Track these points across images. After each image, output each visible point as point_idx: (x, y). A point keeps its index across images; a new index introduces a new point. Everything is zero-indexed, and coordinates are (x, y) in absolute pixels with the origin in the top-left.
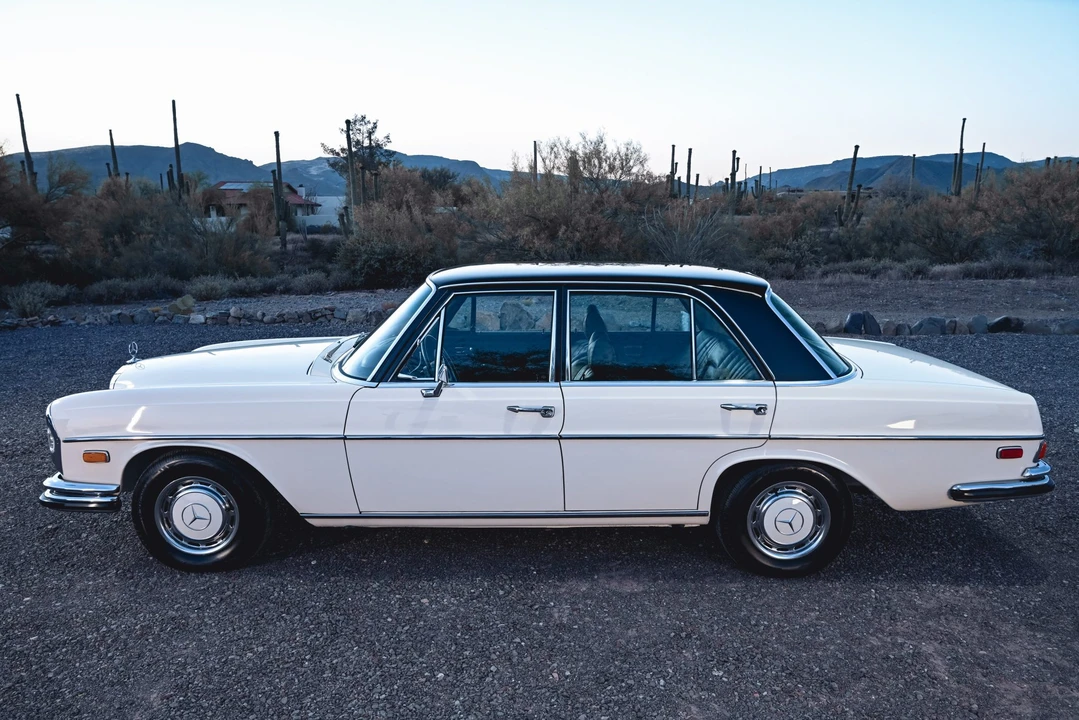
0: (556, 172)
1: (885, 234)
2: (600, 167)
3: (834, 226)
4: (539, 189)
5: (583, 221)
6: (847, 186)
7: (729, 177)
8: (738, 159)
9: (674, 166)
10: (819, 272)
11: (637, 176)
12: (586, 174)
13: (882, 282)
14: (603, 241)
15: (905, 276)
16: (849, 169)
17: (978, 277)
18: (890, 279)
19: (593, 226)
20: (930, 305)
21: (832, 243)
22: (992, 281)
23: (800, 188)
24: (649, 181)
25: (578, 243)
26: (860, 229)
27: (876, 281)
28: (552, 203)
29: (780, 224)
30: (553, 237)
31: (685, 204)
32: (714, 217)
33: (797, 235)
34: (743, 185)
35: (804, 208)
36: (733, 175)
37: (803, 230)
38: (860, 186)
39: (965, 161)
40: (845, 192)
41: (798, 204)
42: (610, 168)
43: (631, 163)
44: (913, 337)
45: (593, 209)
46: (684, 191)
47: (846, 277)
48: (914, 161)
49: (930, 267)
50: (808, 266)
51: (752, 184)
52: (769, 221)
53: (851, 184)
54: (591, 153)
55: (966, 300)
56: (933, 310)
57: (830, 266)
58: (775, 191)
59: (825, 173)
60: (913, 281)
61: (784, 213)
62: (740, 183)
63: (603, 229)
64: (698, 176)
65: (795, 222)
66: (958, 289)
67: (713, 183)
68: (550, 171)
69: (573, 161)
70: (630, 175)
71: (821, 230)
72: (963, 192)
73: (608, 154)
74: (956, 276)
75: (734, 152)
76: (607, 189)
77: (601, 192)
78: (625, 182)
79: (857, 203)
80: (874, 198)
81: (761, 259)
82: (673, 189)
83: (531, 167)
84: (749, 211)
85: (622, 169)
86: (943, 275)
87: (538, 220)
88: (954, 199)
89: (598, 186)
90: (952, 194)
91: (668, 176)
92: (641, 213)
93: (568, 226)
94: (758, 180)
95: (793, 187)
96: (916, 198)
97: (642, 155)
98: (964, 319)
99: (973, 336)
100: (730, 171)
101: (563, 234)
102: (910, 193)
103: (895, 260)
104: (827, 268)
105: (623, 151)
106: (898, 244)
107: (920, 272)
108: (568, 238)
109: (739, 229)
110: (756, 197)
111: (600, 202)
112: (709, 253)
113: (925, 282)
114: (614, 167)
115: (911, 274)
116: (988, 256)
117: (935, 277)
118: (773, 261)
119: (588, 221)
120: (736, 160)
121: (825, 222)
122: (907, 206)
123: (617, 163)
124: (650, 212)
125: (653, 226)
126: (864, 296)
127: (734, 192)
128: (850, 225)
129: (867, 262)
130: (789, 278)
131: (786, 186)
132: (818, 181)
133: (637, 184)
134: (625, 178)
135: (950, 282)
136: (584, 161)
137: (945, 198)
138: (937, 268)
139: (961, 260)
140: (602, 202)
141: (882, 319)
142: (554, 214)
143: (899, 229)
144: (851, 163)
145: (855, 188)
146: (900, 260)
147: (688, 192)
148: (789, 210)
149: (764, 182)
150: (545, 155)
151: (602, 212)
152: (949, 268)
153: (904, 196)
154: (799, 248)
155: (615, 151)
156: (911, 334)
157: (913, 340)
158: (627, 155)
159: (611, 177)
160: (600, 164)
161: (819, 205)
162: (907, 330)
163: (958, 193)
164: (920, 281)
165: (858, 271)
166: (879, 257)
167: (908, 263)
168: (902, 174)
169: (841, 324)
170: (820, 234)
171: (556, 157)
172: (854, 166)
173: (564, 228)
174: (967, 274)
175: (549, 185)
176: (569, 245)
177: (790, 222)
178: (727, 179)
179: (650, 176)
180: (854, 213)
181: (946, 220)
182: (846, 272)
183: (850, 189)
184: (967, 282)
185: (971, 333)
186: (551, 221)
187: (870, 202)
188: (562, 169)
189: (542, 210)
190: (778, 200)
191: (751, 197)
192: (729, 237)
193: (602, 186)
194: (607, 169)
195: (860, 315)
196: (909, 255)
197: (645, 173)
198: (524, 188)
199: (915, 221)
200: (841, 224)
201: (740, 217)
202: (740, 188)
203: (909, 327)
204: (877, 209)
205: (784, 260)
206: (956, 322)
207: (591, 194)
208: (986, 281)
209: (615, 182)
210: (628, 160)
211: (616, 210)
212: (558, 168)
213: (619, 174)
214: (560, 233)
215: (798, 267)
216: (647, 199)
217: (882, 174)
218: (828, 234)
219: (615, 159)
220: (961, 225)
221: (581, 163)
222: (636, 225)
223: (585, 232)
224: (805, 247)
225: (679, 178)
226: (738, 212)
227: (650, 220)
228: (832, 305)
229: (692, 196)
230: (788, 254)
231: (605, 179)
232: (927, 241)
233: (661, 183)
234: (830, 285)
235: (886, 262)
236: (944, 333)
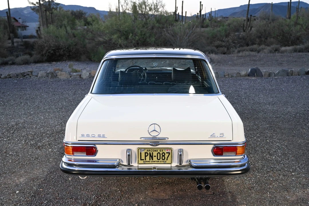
0: (127, 11)
1: (262, 35)
2: (146, 9)
3: (241, 32)
4: (120, 18)
5: (139, 32)
6: (246, 16)
7: (199, 12)
8: (202, 5)
9: (176, 8)
10: (236, 51)
11: (161, 12)
12: (140, 12)
13: (262, 55)
14: (148, 40)
15: (271, 52)
16: (247, 9)
17: (299, 52)
18: (265, 53)
19: (143, 33)
20: (281, 64)
21: (241, 39)
22: (305, 53)
23: (227, 17)
24: (166, 14)
25: (137, 41)
26: (252, 33)
27: (259, 54)
28: (126, 24)
29: (220, 31)
30: (127, 38)
31: (181, 24)
32: (193, 29)
33: (227, 36)
34: (204, 16)
35: (229, 25)
36: (200, 11)
37: (229, 33)
38: (251, 16)
39: (292, 5)
40: (245, 18)
41: (227, 23)
42: (150, 9)
43: (159, 7)
44: (276, 77)
45: (143, 26)
46: (181, 19)
47: (247, 53)
48: (272, 5)
49: (280, 48)
50: (232, 49)
51: (208, 15)
52: (215, 31)
53: (248, 15)
54: (142, 3)
55: (295, 61)
56: (282, 66)
57: (241, 48)
58: (217, 18)
59: (236, 11)
60: (274, 54)
61: (221, 27)
62: (203, 15)
63: (148, 35)
64: (186, 12)
65: (226, 31)
66: (292, 57)
67: (192, 15)
68: (125, 11)
69: (134, 7)
70: (158, 12)
71: (236, 34)
72: (292, 17)
73: (149, 3)
74: (291, 52)
75: (201, 2)
76: (149, 18)
77: (146, 19)
78: (156, 15)
79: (250, 22)
80: (257, 20)
81: (213, 46)
82: (176, 18)
83: (117, 9)
84: (207, 26)
85: (155, 9)
86: (286, 51)
87: (120, 32)
88: (288, 20)
89: (145, 17)
90: (287, 18)
91: (174, 13)
92: (163, 28)
93: (133, 34)
94: (210, 13)
95: (224, 16)
96: (273, 20)
97: (163, 3)
98: (296, 69)
99: (300, 77)
100: (199, 10)
101: (131, 37)
102: (271, 18)
103: (266, 45)
104: (240, 49)
105: (155, 2)
106: (266, 39)
107: (276, 50)
108: (133, 39)
109: (203, 34)
110: (210, 21)
111: (146, 24)
112: (192, 44)
113: (279, 54)
114: (151, 8)
115: (273, 51)
116: (303, 43)
117: (283, 52)
118: (217, 47)
119: (141, 32)
120: (201, 5)
121: (238, 30)
122: (270, 23)
123: (153, 7)
124: (167, 27)
125: (169, 33)
126: (254, 60)
127: (201, 19)
128: (247, 31)
129: (255, 46)
130: (224, 54)
131: (222, 16)
132: (234, 14)
133: (161, 16)
134: (156, 13)
135: (289, 54)
136: (139, 6)
137: (285, 20)
138: (283, 48)
139: (292, 45)
140: (147, 24)
141: (264, 70)
142: (127, 29)
143: (267, 33)
144: (247, 6)
145: (249, 16)
146: (268, 46)
147: (182, 19)
148: (223, 26)
149: (213, 15)
150: (122, 4)
151: (147, 27)
152: (288, 48)
153: (269, 19)
154: (228, 41)
155: (152, 2)
156: (275, 76)
157: (276, 79)
158: (156, 4)
159: (150, 13)
160: (146, 7)
161: (235, 23)
162: (273, 75)
163: (290, 18)
164: (277, 54)
165: (252, 50)
166: (260, 44)
167: (272, 47)
168: (267, 10)
169: (247, 73)
170: (236, 35)
171: (127, 5)
172: (249, 7)
173: (131, 35)
174: (295, 51)
175: (124, 16)
176: (134, 42)
177: (224, 30)
178: (198, 13)
179: (166, 12)
180: (249, 27)
181: (286, 29)
182: (247, 51)
183: (247, 17)
184: (295, 54)
185: (299, 75)
186: (126, 32)
187: (255, 22)
188: (130, 10)
189: (122, 27)
190: (219, 22)
191: (207, 20)
192: (199, 37)
193: (147, 17)
194: (149, 9)
195: (254, 69)
196: (272, 43)
197: (164, 11)
198: (114, 18)
199: (274, 29)
200: (244, 31)
201: (204, 29)
202: (203, 17)
203: (274, 73)
204: (257, 25)
205: (222, 47)
206: (293, 71)
207: (142, 20)
208: (303, 53)
209: (152, 15)
210: (157, 6)
211: (153, 26)
212: (128, 9)
213: (153, 12)
214: (130, 37)
215: (228, 49)
216: (166, 22)
217: (259, 11)
218: (239, 35)
219: (152, 5)
220: (292, 31)
221: (138, 7)
222: (161, 33)
223: (140, 36)
224: (230, 41)
225: (179, 13)
226: (203, 27)
227: (167, 31)
228: (242, 65)
229: (184, 20)
230: (224, 44)
231: (148, 14)
232: (279, 37)
233: (171, 15)
234: (241, 56)
235: (263, 46)
236: (288, 76)
